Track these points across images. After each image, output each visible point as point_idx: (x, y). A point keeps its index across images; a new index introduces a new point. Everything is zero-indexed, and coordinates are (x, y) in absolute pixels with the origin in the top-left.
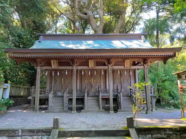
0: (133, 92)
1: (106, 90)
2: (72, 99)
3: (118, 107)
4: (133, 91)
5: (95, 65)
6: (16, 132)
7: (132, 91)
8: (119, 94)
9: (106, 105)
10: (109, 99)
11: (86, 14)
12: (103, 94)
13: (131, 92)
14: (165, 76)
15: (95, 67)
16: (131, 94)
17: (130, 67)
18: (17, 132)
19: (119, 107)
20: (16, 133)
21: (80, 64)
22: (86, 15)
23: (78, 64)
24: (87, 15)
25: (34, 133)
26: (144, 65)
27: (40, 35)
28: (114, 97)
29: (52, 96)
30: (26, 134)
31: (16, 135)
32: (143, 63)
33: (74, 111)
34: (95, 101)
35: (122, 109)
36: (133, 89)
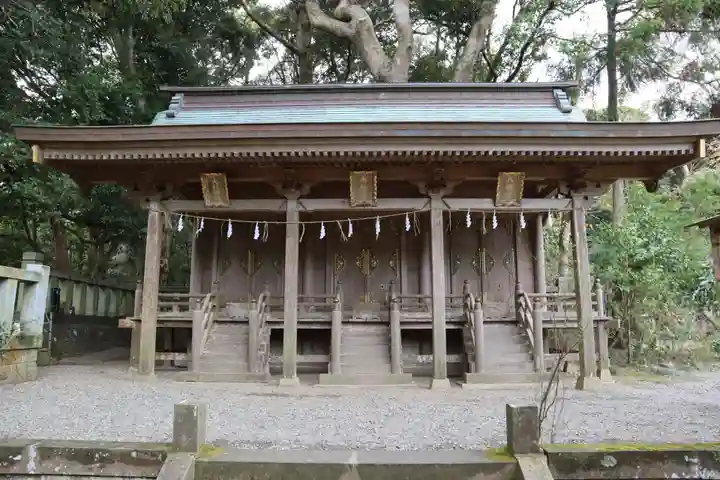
0: (527, 306)
1: (420, 300)
2: (282, 330)
3: (468, 365)
4: (526, 301)
5: (373, 195)
6: (15, 459)
7: (521, 300)
8: (472, 315)
9: (419, 357)
10: (430, 332)
11: (346, 19)
12: (406, 315)
13: (518, 305)
14: (646, 246)
15: (374, 200)
16: (518, 314)
17: (518, 202)
18: (19, 458)
19: (473, 365)
20: (12, 463)
21: (312, 189)
22: (347, 24)
23: (307, 189)
24: (352, 22)
25: (89, 466)
26: (572, 194)
27: (173, 93)
28: (452, 327)
29: (209, 317)
30: (57, 469)
31: (15, 469)
32: (567, 189)
33: (290, 376)
34: (377, 340)
35: (483, 371)
36: (526, 295)
